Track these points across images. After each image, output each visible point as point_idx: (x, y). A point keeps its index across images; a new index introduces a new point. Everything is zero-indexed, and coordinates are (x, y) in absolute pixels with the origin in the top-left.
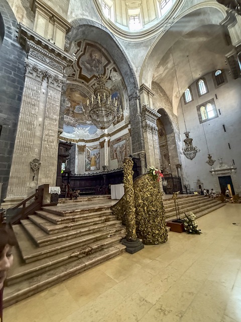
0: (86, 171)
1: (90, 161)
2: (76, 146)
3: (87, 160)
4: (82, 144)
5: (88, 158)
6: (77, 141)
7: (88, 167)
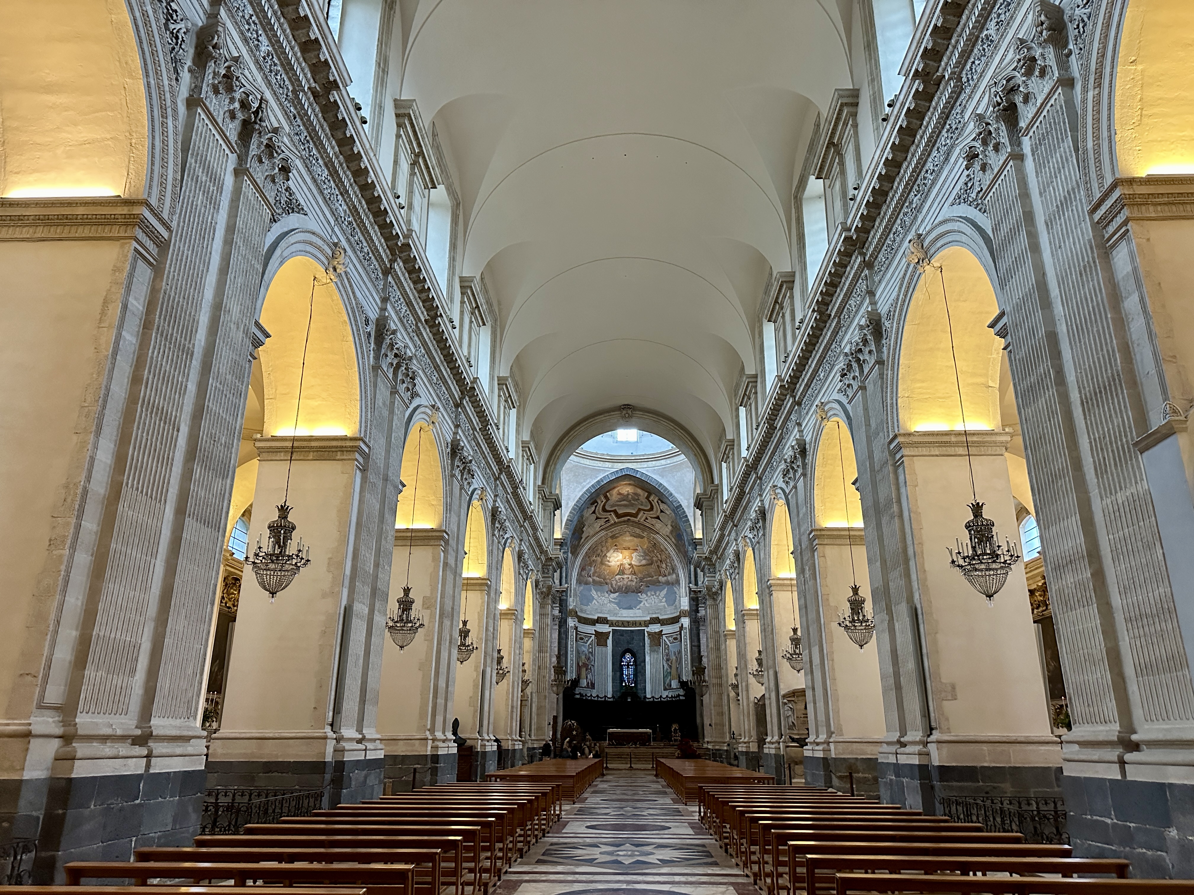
0: (665, 689)
1: (670, 667)
2: (646, 634)
3: (666, 666)
4: (655, 628)
5: (668, 660)
6: (647, 624)
7: (668, 681)
